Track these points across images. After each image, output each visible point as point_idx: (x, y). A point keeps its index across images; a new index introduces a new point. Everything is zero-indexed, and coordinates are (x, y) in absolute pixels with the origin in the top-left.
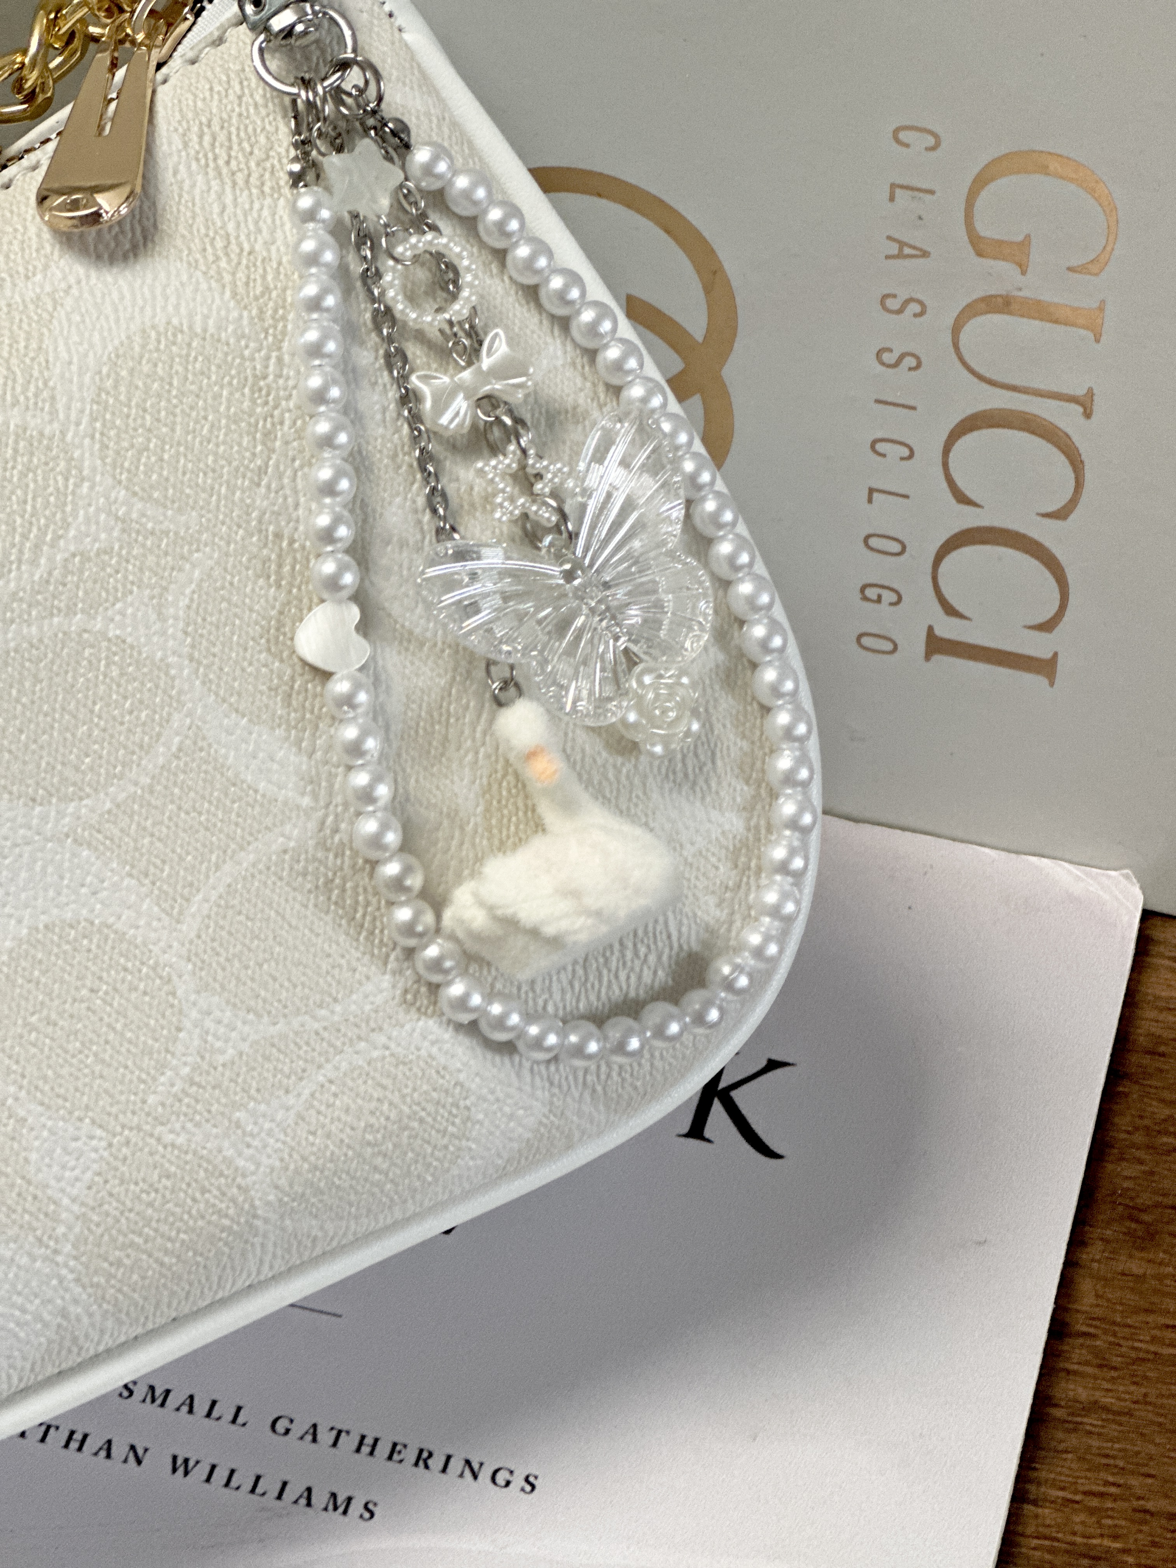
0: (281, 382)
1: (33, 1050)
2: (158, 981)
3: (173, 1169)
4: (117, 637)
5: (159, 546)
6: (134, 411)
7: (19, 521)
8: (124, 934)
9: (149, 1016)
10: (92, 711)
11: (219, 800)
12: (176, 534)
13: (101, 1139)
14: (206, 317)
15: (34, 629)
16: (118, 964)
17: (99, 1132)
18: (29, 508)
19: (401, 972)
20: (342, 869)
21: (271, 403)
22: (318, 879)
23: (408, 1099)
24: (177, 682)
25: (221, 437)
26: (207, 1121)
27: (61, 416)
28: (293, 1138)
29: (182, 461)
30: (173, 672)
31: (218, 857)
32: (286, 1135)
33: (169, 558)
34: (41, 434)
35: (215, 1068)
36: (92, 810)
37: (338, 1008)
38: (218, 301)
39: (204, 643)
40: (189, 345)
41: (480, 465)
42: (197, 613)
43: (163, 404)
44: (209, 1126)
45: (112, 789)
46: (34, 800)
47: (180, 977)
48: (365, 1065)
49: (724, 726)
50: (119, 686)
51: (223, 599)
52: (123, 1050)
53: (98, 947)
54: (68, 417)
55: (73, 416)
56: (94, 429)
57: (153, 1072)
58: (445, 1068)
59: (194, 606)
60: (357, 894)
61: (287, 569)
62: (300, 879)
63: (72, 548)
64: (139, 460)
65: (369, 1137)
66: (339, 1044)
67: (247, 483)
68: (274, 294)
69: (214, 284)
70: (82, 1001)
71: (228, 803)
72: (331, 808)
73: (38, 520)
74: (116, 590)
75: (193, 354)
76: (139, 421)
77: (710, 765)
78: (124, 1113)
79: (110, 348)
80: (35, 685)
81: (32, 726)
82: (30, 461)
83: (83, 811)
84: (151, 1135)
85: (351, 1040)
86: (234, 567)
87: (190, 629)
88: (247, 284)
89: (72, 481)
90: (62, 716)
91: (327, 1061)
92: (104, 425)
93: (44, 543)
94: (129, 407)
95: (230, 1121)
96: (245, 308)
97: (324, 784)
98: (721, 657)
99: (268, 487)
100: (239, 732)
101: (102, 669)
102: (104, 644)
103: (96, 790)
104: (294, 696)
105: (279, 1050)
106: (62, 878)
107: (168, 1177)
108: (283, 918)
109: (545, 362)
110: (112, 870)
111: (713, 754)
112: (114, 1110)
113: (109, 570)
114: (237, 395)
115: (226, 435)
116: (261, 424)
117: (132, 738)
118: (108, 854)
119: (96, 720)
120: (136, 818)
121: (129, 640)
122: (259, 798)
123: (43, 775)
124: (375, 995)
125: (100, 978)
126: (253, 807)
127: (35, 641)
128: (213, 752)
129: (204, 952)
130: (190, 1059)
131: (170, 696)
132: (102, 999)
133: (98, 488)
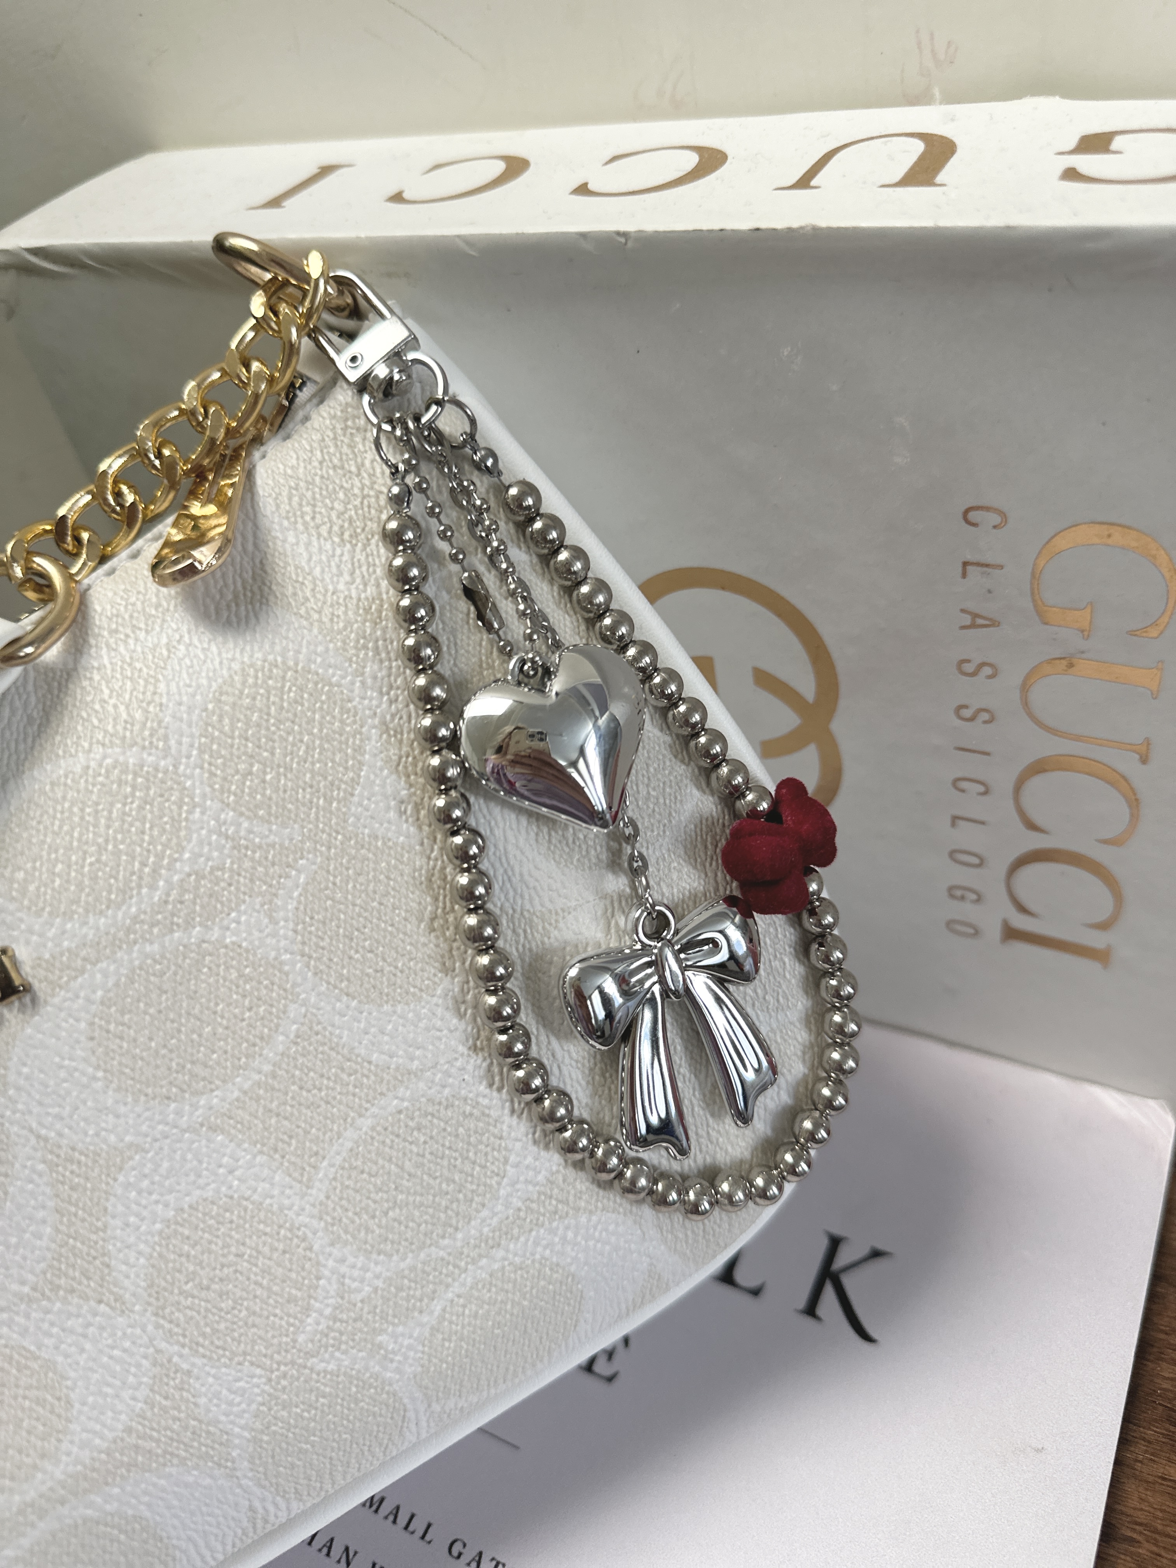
0: (366, 702)
1: (189, 1313)
2: (295, 1240)
3: (328, 1390)
4: (233, 943)
5: (266, 858)
6: (237, 741)
7: (138, 849)
8: (261, 1204)
9: (290, 1270)
10: (215, 1013)
11: (336, 1075)
12: (282, 845)
13: (260, 1377)
15: (156, 947)
16: (258, 1231)
17: (258, 1371)
18: (147, 838)
23: (528, 1296)
24: (291, 976)
25: (316, 756)
26: (353, 1348)
27: (173, 751)
28: (430, 1348)
29: (282, 782)
30: (286, 968)
31: (340, 1125)
32: (424, 1346)
33: (276, 867)
34: (157, 770)
35: (355, 1305)
36: (223, 1100)
37: (460, 1236)
39: (314, 939)
40: (283, 678)
42: (305, 913)
43: (263, 732)
44: (355, 1351)
45: (238, 1080)
46: (168, 1098)
47: (315, 1234)
48: (488, 1276)
50: (238, 987)
51: (328, 898)
52: (271, 1301)
53: (239, 1217)
54: (180, 751)
56: (203, 760)
57: (299, 1315)
58: (558, 1265)
59: (302, 907)
62: (415, 1133)
63: (187, 869)
64: (244, 784)
65: (498, 1331)
66: (463, 1264)
67: (342, 794)
68: (356, 626)
70: (229, 1266)
71: (344, 1076)
73: (155, 847)
74: (230, 901)
75: (288, 684)
78: (279, 1353)
79: (215, 686)
80: (160, 996)
81: (161, 1033)
82: (147, 795)
83: (215, 1101)
84: (305, 1367)
85: (473, 1259)
86: (336, 868)
87: (300, 927)
88: (332, 620)
89: (185, 808)
90: (188, 1021)
91: (454, 1280)
92: (211, 756)
93: (161, 867)
94: (233, 738)
95: (373, 1344)
96: (331, 641)
99: (361, 795)
100: (350, 1013)
101: (222, 973)
102: (223, 951)
103: (224, 1081)
105: (410, 1281)
106: (200, 1162)
107: (324, 1397)
108: (402, 1168)
110: (245, 1150)
112: (269, 1352)
113: (223, 884)
114: (328, 718)
115: (320, 753)
116: (351, 740)
117: (253, 1032)
118: (240, 1136)
119: (219, 1020)
120: (262, 1101)
121: (244, 944)
122: (373, 1068)
123: (175, 1075)
124: (492, 1218)
125: (244, 1244)
126: (368, 1077)
127: (158, 957)
128: (327, 1033)
129: (334, 1209)
130: (331, 1301)
131: (285, 990)
132: (248, 1262)
133: (208, 813)
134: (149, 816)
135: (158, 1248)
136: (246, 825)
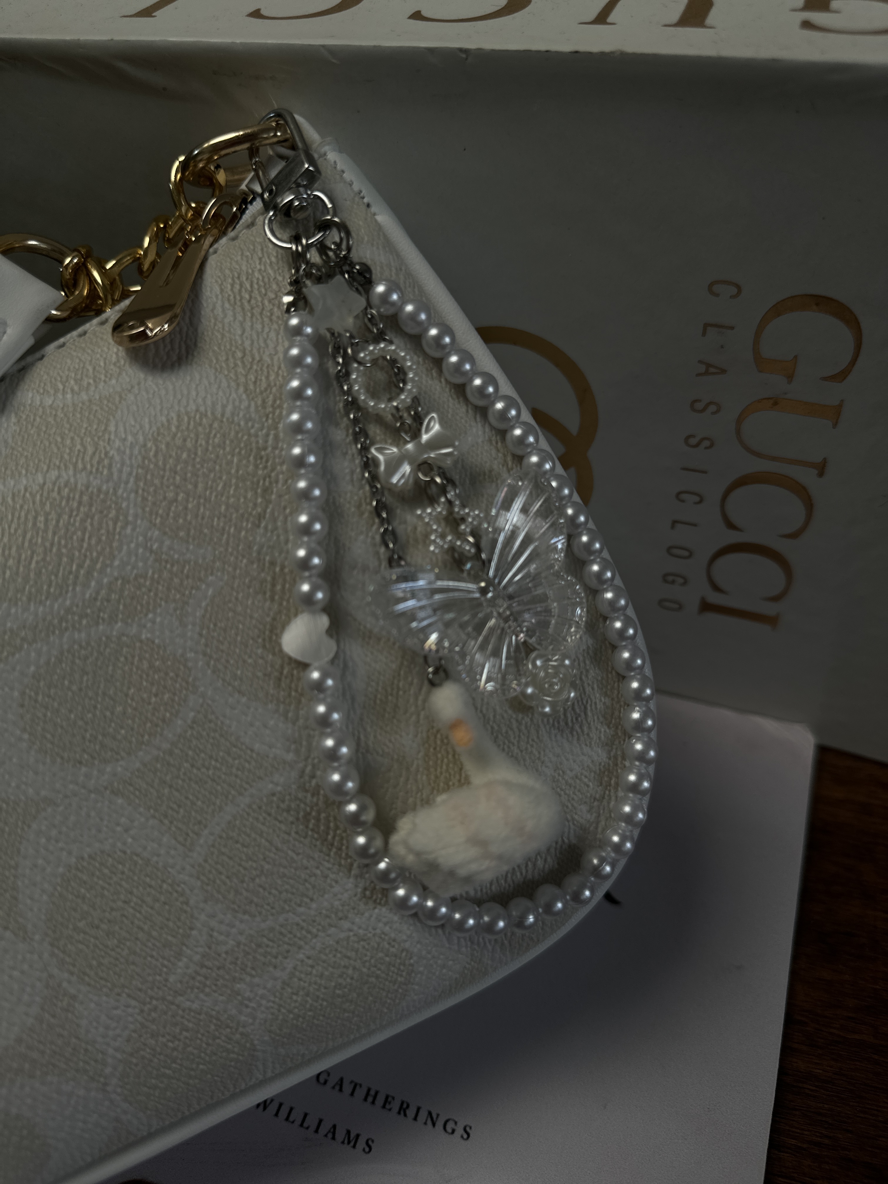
0: (277, 452)
1: (80, 946)
2: (175, 895)
3: (191, 1025)
4: (148, 639)
5: (182, 572)
6: (167, 473)
7: (77, 553)
8: (149, 860)
9: (168, 920)
10: (127, 695)
11: (223, 758)
12: (196, 562)
13: (134, 1008)
14: (224, 407)
15: (83, 635)
16: (144, 883)
17: (133, 1003)
18: (85, 545)
19: (361, 876)
20: (317, 804)
21: (269, 468)
22: (298, 813)
23: (367, 964)
24: (193, 671)
25: (232, 492)
26: (215, 991)
27: (115, 477)
28: (281, 999)
29: (202, 510)
30: (190, 664)
31: (222, 800)
32: (275, 997)
33: (190, 581)
34: (99, 490)
35: (219, 955)
36: (126, 769)
37: (314, 905)
38: (234, 395)
39: (215, 642)
40: (211, 426)
41: (419, 512)
42: (210, 620)
43: (190, 468)
44: (216, 995)
45: (141, 753)
46: (80, 763)
48: (334, 944)
49: (593, 689)
50: (148, 675)
51: (230, 610)
52: (150, 944)
53: (130, 869)
54: (120, 478)
55: (124, 476)
56: (138, 486)
57: (172, 959)
58: (394, 940)
59: (208, 616)
60: (329, 822)
61: (279, 587)
62: (285, 814)
63: (116, 574)
64: (169, 509)
65: (338, 992)
66: (314, 930)
67: (250, 526)
68: (274, 389)
69: (233, 384)
70: (117, 910)
71: (230, 760)
72: (310, 760)
73: (91, 554)
74: (148, 603)
75: (214, 432)
76: (171, 480)
77: (583, 714)
78: (152, 989)
79: (154, 428)
80: (82, 676)
81: (80, 708)
82: (90, 510)
83: (119, 769)
84: (173, 1004)
85: (324, 927)
86: (239, 586)
87: (205, 632)
88: (255, 383)
89: (119, 524)
90: (103, 700)
91: (306, 943)
92: (145, 484)
93: (94, 570)
94: (164, 471)
95: (232, 991)
96: (253, 399)
97: (304, 743)
98: (590, 642)
99: (266, 528)
100: (240, 707)
101: (136, 662)
102: (138, 644)
103: (128, 754)
104: (283, 679)
105: (269, 940)
106: (102, 820)
107: (187, 1031)
108: (270, 842)
109: (470, 439)
110: (140, 813)
111: (586, 708)
112: (144, 987)
113: (144, 590)
114: (244, 462)
115: (235, 490)
116: (261, 482)
117: (157, 714)
118: (137, 801)
119: (129, 701)
120: (159, 774)
121: (157, 641)
122: (254, 755)
123: (87, 743)
124: (342, 894)
125: (131, 893)
126: (249, 763)
127: (84, 644)
128: (219, 723)
129: (210, 872)
130: (200, 950)
131: (187, 683)
132: (133, 908)
133: (138, 530)
134: (89, 528)
135: (59, 888)
136: (167, 543)
